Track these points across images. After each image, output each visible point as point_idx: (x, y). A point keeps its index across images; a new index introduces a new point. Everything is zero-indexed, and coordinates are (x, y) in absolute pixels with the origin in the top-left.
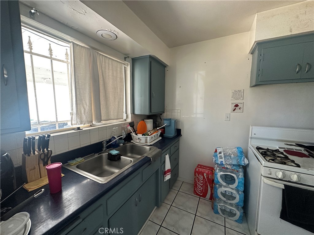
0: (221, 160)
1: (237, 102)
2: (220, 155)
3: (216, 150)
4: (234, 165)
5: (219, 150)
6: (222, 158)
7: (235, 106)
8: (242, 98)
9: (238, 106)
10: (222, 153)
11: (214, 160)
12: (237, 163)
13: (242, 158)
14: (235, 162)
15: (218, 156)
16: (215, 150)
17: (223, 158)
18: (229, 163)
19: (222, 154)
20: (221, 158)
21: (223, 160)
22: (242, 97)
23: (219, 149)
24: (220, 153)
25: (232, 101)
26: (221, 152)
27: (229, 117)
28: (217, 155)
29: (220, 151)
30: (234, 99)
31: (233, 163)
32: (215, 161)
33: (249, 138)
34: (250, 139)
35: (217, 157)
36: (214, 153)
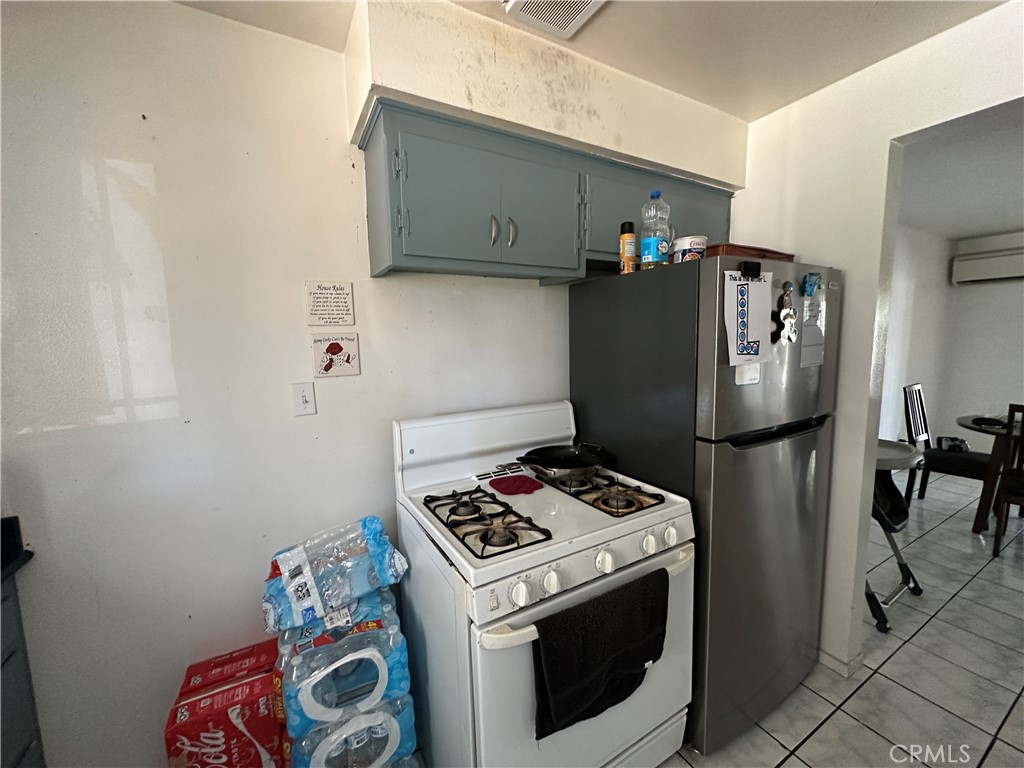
0: (307, 603)
1: (334, 333)
2: (299, 580)
3: (275, 568)
4: (359, 600)
5: (289, 560)
6: (308, 593)
7: (328, 350)
8: (349, 319)
9: (341, 349)
10: (307, 570)
11: (271, 622)
12: (372, 585)
13: (384, 557)
14: (362, 588)
15: (290, 590)
16: (269, 570)
17: (314, 592)
18: (340, 602)
19: (307, 576)
20: (303, 592)
21: (314, 600)
22: (351, 311)
23: (288, 554)
24: (297, 572)
25: (316, 330)
26: (300, 566)
27: (310, 398)
28: (283, 589)
29: (293, 565)
30: (322, 322)
31: (358, 593)
32: (278, 621)
33: (396, 468)
34: (398, 475)
35: (286, 596)
36: (266, 585)
